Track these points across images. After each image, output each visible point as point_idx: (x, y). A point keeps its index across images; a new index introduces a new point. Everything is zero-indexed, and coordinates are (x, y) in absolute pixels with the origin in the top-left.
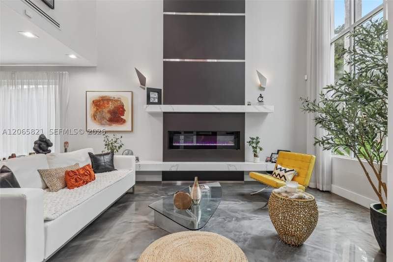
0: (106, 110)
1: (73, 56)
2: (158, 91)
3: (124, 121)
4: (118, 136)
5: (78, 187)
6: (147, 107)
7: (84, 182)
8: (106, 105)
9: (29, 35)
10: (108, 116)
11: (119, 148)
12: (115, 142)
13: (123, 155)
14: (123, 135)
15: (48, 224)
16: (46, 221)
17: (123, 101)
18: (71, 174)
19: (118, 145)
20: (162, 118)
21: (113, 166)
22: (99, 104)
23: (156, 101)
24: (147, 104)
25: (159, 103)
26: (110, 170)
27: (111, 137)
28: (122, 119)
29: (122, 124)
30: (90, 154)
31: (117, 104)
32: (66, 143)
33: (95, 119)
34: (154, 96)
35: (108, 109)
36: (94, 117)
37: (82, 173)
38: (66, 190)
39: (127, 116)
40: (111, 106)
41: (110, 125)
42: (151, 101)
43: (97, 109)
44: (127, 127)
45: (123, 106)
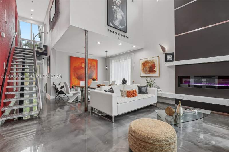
0: (147, 67)
1: (134, 47)
2: (172, 54)
3: (155, 72)
4: (152, 79)
5: (131, 97)
6: (165, 64)
7: (132, 96)
8: (148, 65)
9: (120, 44)
10: (148, 69)
11: (153, 84)
12: (151, 82)
13: (154, 88)
14: (155, 78)
15: (118, 104)
16: (117, 103)
17: (154, 62)
18: (128, 92)
19: (152, 83)
20: (175, 69)
21: (147, 92)
22: (145, 64)
23: (171, 59)
24: (166, 62)
25: (173, 60)
26: (145, 94)
27: (149, 79)
28: (154, 70)
29: (154, 73)
30: (138, 86)
31: (152, 64)
32: (133, 82)
33: (143, 71)
34: (170, 57)
35: (148, 67)
36: (143, 70)
37: (132, 92)
38: (127, 97)
39: (157, 69)
40: (149, 65)
41: (149, 74)
42: (168, 60)
43: (144, 67)
44: (156, 74)
45: (155, 64)
